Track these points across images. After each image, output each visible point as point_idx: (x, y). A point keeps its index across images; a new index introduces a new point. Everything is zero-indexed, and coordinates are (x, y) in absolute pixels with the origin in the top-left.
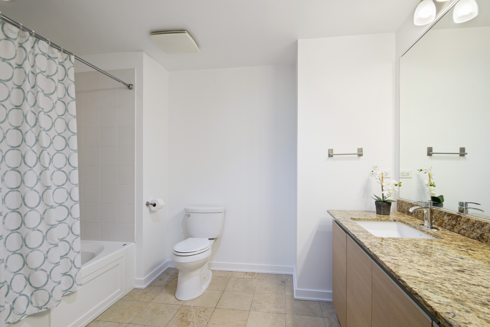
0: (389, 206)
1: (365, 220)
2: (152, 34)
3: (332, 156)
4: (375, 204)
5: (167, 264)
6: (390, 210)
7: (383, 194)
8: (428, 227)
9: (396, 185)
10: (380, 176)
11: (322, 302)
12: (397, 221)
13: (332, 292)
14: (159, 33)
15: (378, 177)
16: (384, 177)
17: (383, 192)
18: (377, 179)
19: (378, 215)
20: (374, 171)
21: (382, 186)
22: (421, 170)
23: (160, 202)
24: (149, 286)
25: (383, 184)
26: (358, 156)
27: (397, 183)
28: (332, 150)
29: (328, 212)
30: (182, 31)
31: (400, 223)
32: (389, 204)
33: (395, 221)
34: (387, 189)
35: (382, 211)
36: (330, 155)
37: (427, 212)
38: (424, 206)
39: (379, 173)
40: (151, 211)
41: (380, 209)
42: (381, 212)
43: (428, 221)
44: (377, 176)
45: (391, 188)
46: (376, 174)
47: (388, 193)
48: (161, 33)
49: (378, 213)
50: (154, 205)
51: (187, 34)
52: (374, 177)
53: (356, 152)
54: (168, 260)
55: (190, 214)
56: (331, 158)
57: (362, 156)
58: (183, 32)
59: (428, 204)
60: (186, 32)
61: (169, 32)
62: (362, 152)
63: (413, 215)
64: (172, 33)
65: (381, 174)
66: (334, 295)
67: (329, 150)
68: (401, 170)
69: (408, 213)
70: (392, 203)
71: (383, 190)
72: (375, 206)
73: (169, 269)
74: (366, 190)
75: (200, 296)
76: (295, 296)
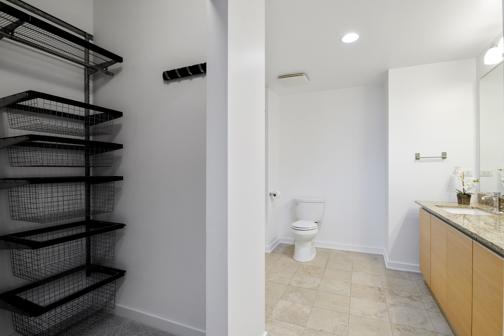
0: (469, 197)
1: (447, 207)
2: (279, 77)
3: (419, 159)
4: (457, 196)
5: (278, 240)
6: (470, 201)
7: (464, 189)
8: (497, 211)
9: (475, 181)
10: (461, 175)
11: (410, 272)
12: (474, 208)
13: (419, 266)
14: (285, 77)
15: (460, 175)
16: (464, 175)
17: (463, 187)
18: (458, 177)
19: (459, 204)
20: (456, 171)
21: (463, 182)
22: (501, 170)
23: (278, 193)
24: (273, 252)
25: (464, 181)
26: (442, 158)
27: (476, 180)
28: (419, 154)
29: (415, 202)
30: (300, 74)
31: (477, 210)
32: (469, 196)
33: (473, 208)
34: (467, 185)
35: (463, 201)
36: (417, 158)
37: (496, 199)
38: (494, 196)
39: (460, 172)
40: (272, 200)
41: (461, 200)
42: (461, 202)
43: (497, 208)
44: (458, 174)
45: (470, 184)
46: (458, 173)
47: (468, 188)
48: (286, 76)
49: (459, 203)
50: (275, 195)
51: (304, 76)
52: (457, 176)
53: (441, 156)
54: (279, 238)
55: (298, 203)
56: (418, 160)
57: (446, 158)
58: (302, 74)
59: (497, 194)
60: (304, 74)
61: (292, 75)
62: (446, 156)
63: (490, 204)
64: (294, 76)
65: (462, 173)
66: (421, 268)
67: (416, 154)
68: (482, 169)
69: (486, 203)
70: (472, 196)
71: (463, 185)
72: (456, 198)
73: (280, 244)
74: (450, 185)
75: (311, 261)
76: (387, 267)
